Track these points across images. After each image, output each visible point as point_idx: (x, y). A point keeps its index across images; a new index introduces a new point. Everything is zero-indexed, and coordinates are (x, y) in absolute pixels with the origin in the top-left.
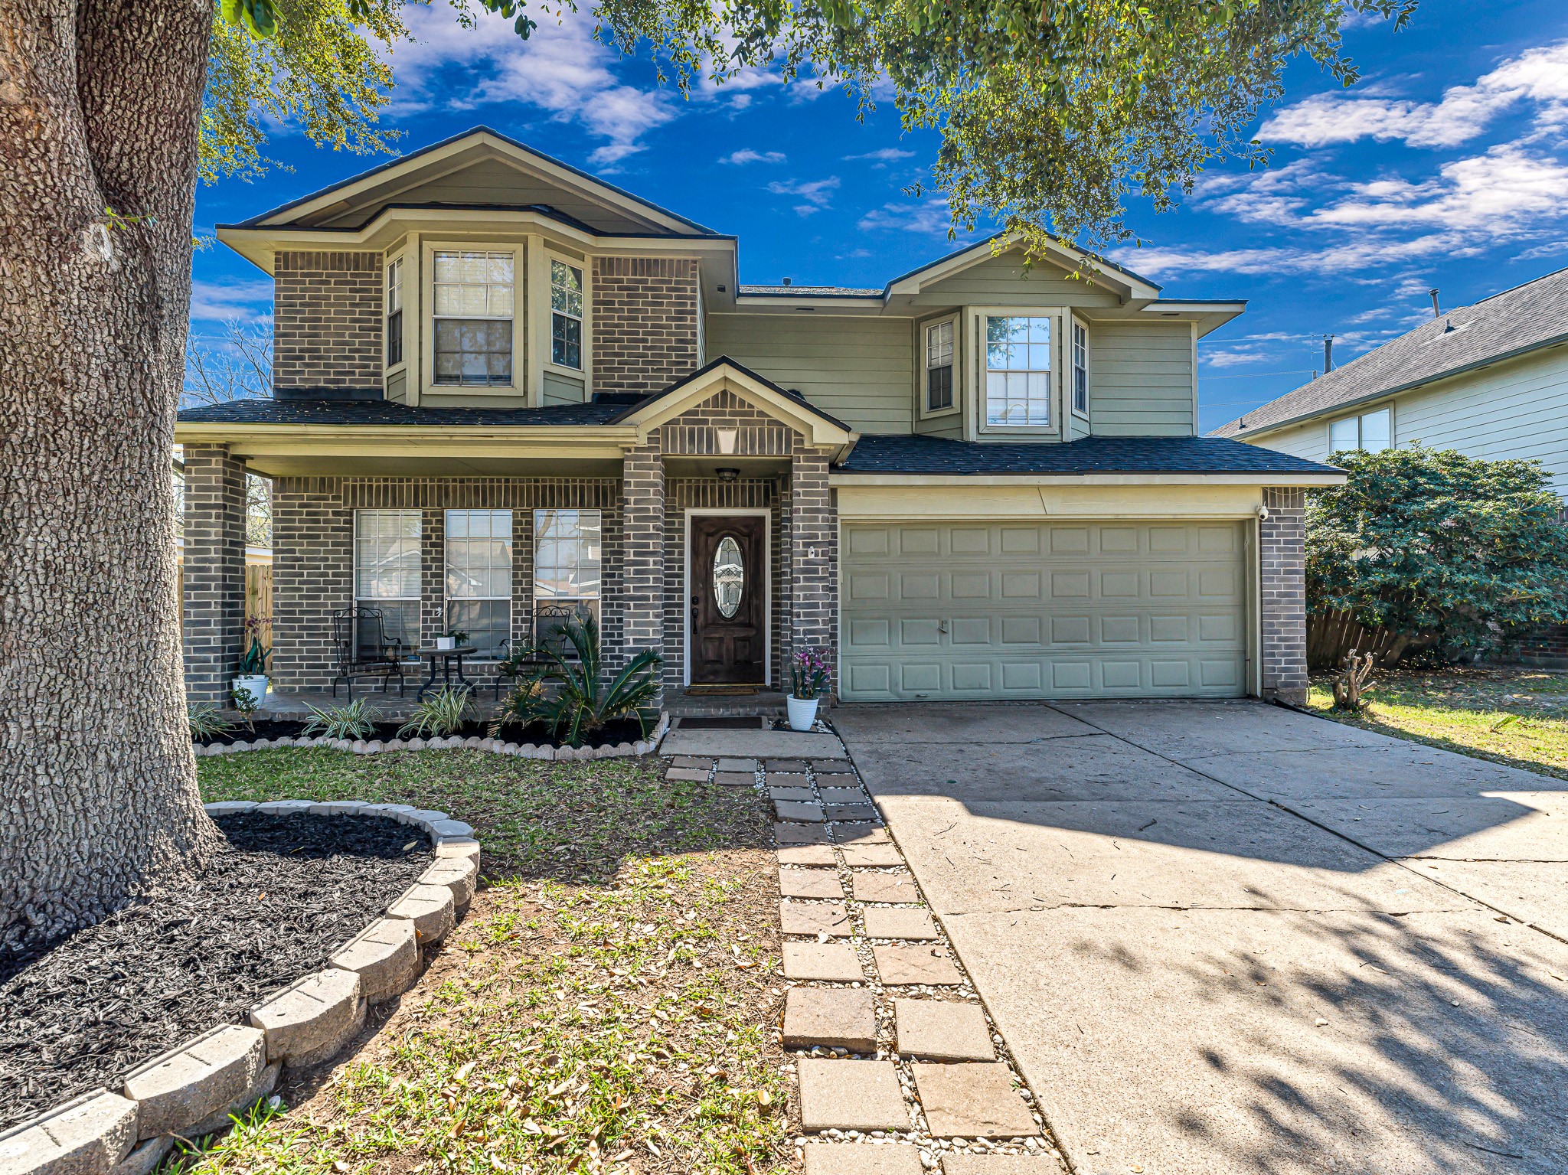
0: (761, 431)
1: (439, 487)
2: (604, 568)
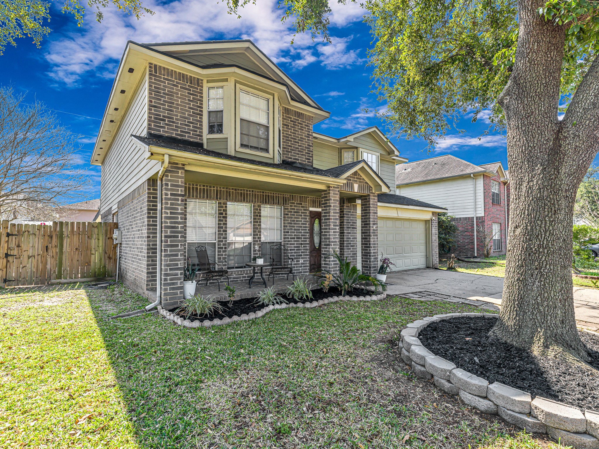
0: (363, 185)
1: (227, 191)
2: (284, 229)
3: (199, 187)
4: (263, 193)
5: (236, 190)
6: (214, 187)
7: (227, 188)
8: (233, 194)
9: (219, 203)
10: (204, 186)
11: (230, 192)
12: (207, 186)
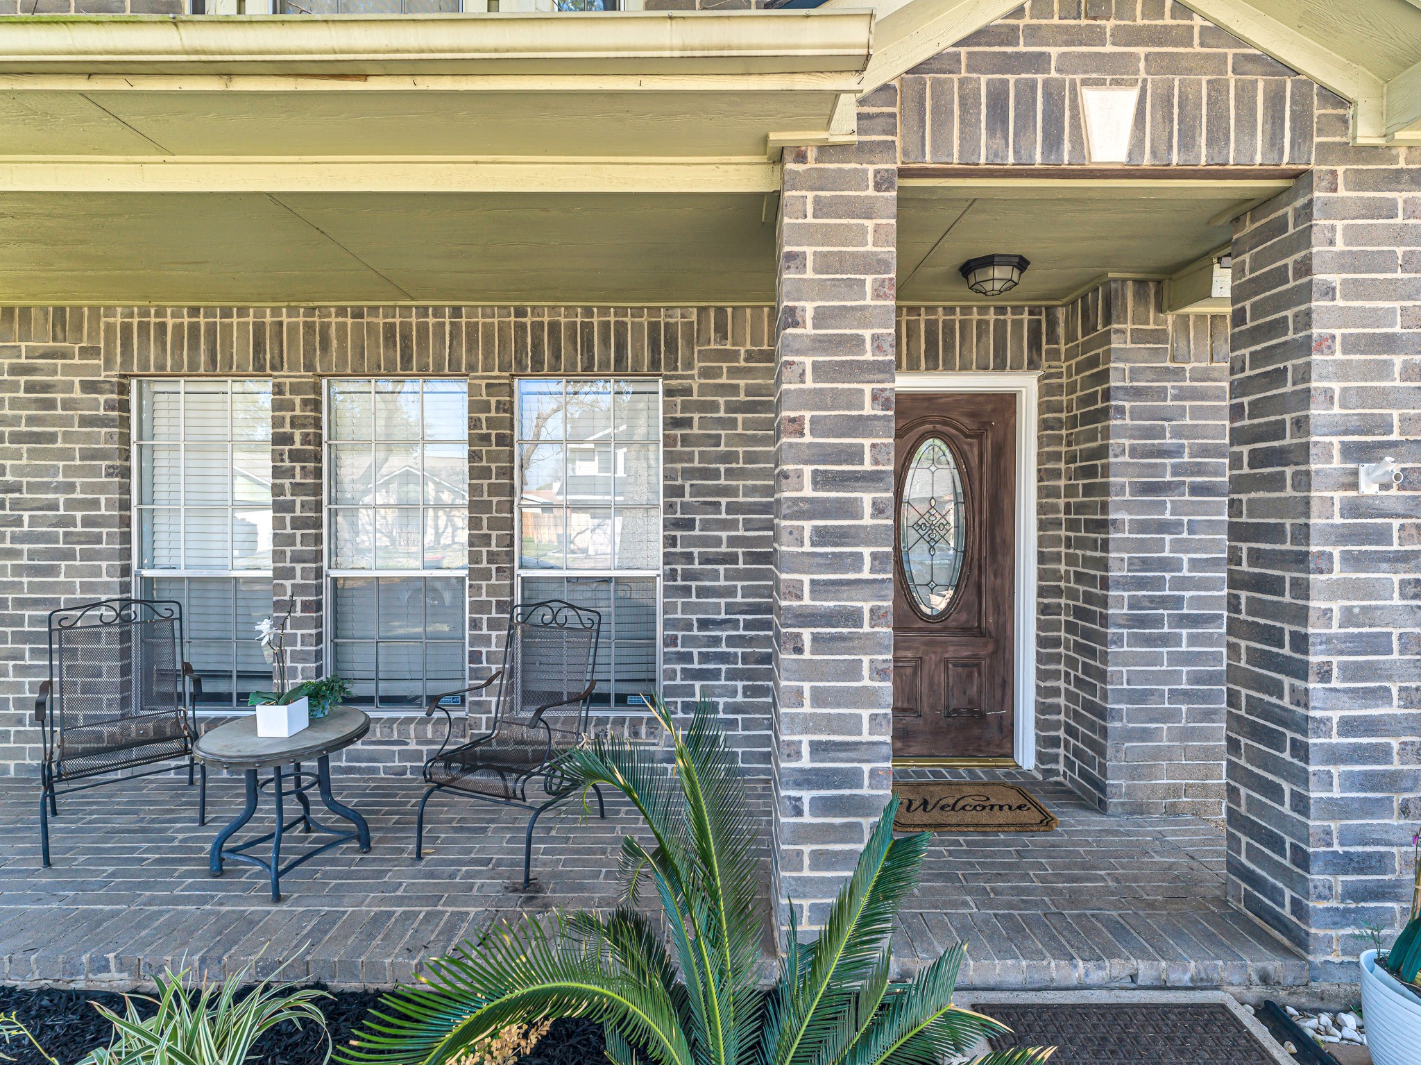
0: (1217, 88)
1: (309, 327)
2: (670, 507)
3: (170, 322)
4: (520, 312)
5: (358, 314)
6: (242, 312)
7: (310, 311)
8: (342, 339)
9: (278, 389)
10: (194, 311)
11: (325, 328)
12: (210, 312)
